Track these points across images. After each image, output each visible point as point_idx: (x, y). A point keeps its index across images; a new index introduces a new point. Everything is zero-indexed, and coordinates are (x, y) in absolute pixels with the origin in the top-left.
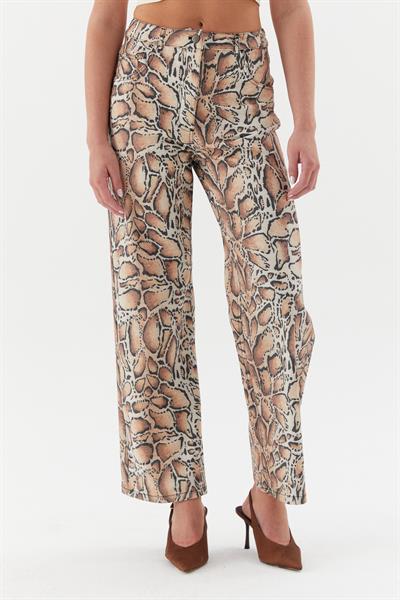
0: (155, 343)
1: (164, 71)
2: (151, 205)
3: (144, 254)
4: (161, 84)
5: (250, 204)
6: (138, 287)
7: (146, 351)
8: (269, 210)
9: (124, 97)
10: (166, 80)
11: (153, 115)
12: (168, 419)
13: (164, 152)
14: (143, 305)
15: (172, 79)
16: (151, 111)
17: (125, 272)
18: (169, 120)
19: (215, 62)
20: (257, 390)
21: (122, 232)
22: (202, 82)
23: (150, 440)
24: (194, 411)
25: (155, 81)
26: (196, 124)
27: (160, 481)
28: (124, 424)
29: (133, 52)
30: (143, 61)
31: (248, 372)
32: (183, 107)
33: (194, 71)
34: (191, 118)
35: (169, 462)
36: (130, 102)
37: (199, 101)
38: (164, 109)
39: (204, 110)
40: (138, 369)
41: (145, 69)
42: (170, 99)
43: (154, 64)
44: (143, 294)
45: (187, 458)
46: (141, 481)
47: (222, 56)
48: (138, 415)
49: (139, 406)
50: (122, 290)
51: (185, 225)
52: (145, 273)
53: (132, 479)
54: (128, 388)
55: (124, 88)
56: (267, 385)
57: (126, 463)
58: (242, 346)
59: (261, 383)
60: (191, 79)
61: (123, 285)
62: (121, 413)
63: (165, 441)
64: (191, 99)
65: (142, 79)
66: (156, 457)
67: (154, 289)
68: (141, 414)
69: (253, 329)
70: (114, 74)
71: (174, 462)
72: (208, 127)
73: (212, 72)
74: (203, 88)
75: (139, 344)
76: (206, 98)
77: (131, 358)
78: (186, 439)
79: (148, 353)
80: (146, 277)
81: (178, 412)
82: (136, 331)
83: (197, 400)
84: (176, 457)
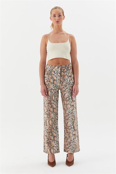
0: (51, 124)
1: (54, 73)
2: (51, 98)
3: (49, 107)
4: (53, 76)
5: (68, 99)
6: (48, 113)
7: (49, 125)
8: (71, 100)
9: (47, 79)
10: (54, 75)
11: (52, 82)
12: (52, 138)
13: (54, 88)
14: (49, 117)
15: (55, 75)
16: (52, 81)
17: (46, 110)
18: (55, 82)
19: (63, 71)
20: (66, 132)
21: (46, 103)
22: (61, 75)
23: (49, 142)
24: (57, 137)
25: (52, 75)
26: (60, 82)
27: (50, 150)
28: (44, 139)
29: (48, 70)
30: (50, 72)
31: (65, 128)
32: (58, 79)
33: (59, 73)
34: (59, 81)
35: (52, 146)
36: (48, 79)
37: (61, 78)
38: (54, 80)
39: (61, 80)
40: (47, 129)
41: (50, 73)
42: (55, 78)
43: (52, 72)
44: (49, 115)
45: (55, 146)
46: (47, 150)
47: (64, 69)
48: (47, 137)
49: (47, 136)
50: (45, 114)
51: (57, 102)
52: (49, 111)
53: (45, 149)
54: (45, 132)
55: (47, 77)
56: (68, 131)
57: (44, 146)
58: (65, 123)
59: (67, 131)
60: (59, 74)
61: (45, 113)
62: (44, 137)
63: (52, 142)
64: (59, 78)
65: (50, 75)
66: (50, 145)
67: (51, 114)
68: (48, 137)
69: (67, 121)
70: (44, 75)
71: (53, 146)
72: (62, 83)
73: (62, 73)
74: (61, 76)
75: (48, 124)
76: (62, 77)
77: (46, 127)
78: (56, 142)
79: (49, 126)
80: (49, 112)
81: (54, 137)
82: (47, 122)
83: (58, 135)
84: (53, 145)
